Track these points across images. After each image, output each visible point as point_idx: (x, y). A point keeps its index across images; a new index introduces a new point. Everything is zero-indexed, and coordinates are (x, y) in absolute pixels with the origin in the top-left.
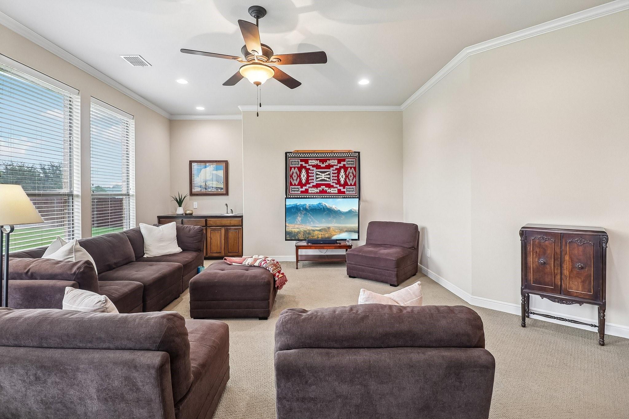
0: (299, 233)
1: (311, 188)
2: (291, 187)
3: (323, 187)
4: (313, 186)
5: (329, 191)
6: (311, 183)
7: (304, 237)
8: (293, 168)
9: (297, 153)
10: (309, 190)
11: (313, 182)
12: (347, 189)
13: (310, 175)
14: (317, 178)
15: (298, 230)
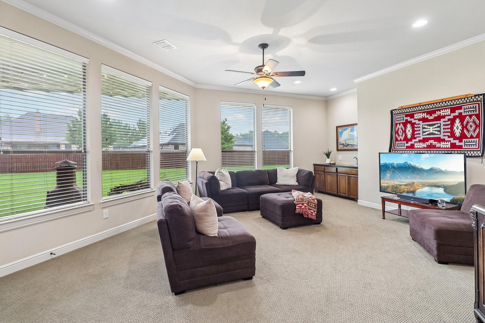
0: (388, 187)
1: (417, 143)
2: (396, 142)
3: (432, 141)
4: (420, 141)
5: (439, 145)
6: (417, 138)
7: (392, 190)
8: (398, 124)
9: (402, 109)
10: (415, 144)
11: (419, 137)
12: (465, 143)
13: (415, 129)
14: (424, 132)
15: (387, 185)
